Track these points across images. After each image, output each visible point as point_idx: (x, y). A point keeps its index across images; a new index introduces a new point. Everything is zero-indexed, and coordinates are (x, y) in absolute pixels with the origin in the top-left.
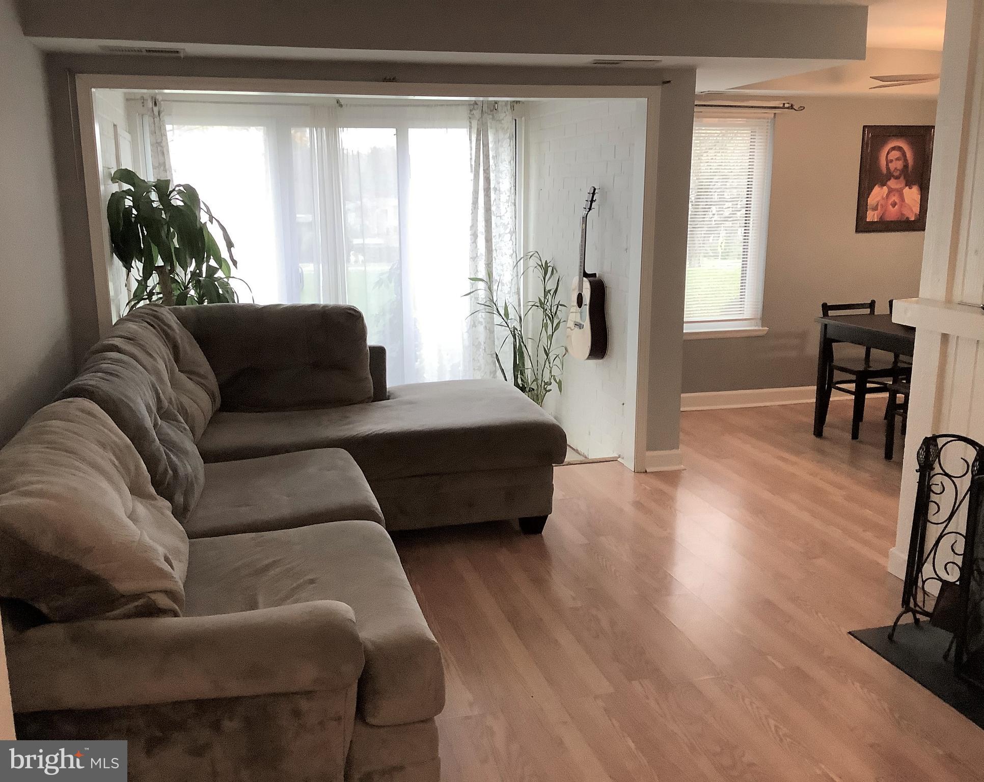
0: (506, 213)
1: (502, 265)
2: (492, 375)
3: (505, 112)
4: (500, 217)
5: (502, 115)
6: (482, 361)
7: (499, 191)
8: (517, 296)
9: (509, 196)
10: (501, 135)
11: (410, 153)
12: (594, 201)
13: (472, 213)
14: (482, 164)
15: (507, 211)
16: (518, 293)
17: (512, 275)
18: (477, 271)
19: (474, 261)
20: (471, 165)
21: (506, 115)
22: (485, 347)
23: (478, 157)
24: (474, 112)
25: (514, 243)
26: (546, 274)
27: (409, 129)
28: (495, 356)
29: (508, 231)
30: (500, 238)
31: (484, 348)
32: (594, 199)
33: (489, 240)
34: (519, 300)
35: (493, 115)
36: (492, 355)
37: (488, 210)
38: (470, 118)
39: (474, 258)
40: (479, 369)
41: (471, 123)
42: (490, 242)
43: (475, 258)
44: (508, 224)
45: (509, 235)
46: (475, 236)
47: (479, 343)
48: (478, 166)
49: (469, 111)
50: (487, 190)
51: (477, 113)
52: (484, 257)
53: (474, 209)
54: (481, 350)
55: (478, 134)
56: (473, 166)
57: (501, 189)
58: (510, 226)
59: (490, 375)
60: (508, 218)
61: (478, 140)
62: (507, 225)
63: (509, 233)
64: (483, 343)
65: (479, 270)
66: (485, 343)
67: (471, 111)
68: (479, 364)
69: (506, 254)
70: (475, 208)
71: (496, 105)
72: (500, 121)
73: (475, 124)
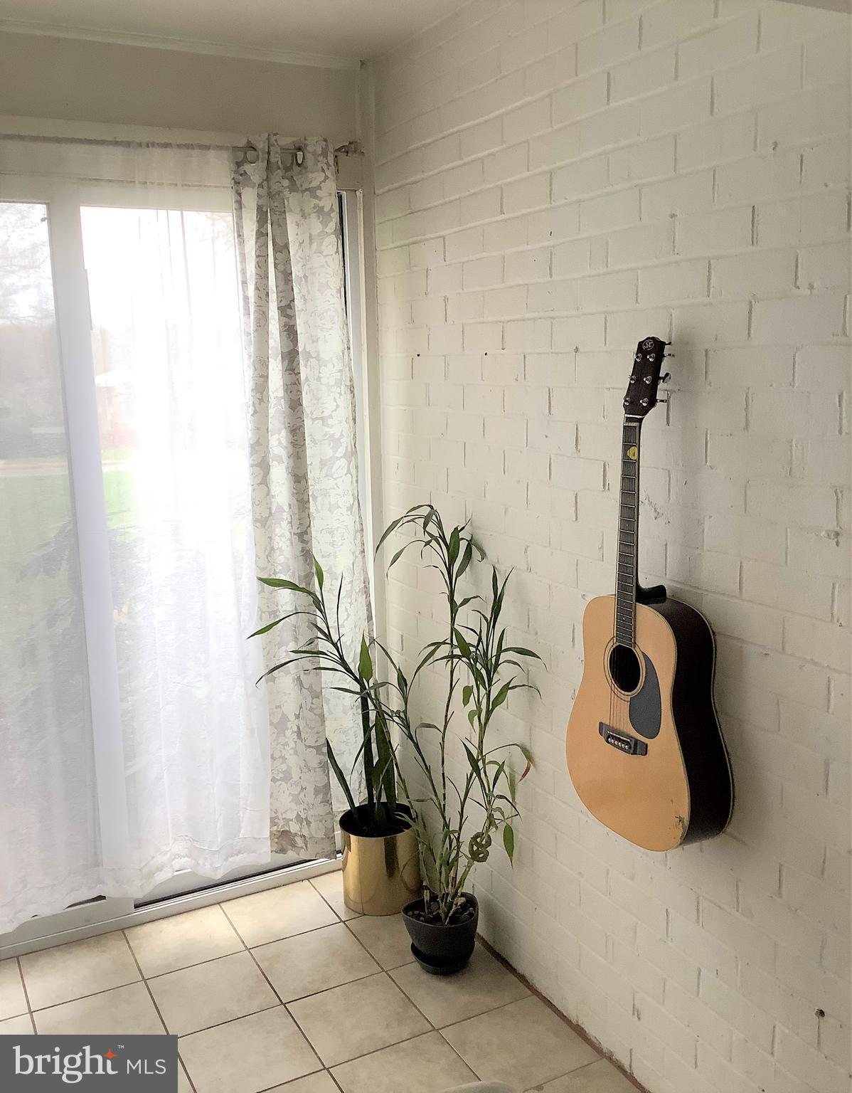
0: (335, 410)
1: (331, 533)
2: (321, 796)
3: (323, 171)
4: (322, 419)
5: (316, 178)
6: (293, 762)
7: (318, 358)
8: (364, 596)
9: (341, 371)
10: (315, 225)
11: (87, 265)
12: (664, 379)
13: (255, 412)
14: (273, 297)
15: (338, 406)
16: (366, 591)
17: (354, 553)
18: (272, 549)
19: (263, 526)
20: (246, 298)
21: (326, 178)
22: (298, 727)
23: (262, 276)
24: (248, 168)
25: (355, 479)
26: (452, 559)
27: (82, 208)
28: (325, 750)
29: (341, 450)
30: (324, 471)
31: (295, 729)
32: (662, 374)
33: (299, 478)
34: (369, 605)
35: (291, 179)
36: (318, 748)
37: (295, 404)
38: (237, 183)
39: (263, 521)
40: (287, 777)
41: (240, 195)
42: (303, 482)
43: (266, 519)
44: (342, 436)
45: (344, 461)
46: (262, 466)
47: (284, 718)
48: (264, 296)
49: (233, 166)
50: (291, 358)
51: (255, 171)
52: (286, 516)
53: (260, 403)
54: (288, 733)
55: (262, 220)
56: (252, 300)
57: (322, 355)
58: (346, 442)
59: (316, 795)
60: (338, 425)
61: (261, 235)
62: (339, 439)
63: (345, 455)
64: (292, 717)
65: (275, 547)
66: (297, 717)
67: (238, 164)
68: (284, 767)
69: (338, 507)
70: (261, 400)
71: (300, 154)
72: (312, 192)
73: (250, 197)
